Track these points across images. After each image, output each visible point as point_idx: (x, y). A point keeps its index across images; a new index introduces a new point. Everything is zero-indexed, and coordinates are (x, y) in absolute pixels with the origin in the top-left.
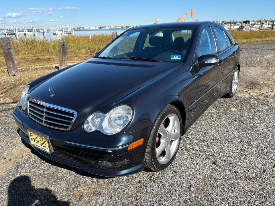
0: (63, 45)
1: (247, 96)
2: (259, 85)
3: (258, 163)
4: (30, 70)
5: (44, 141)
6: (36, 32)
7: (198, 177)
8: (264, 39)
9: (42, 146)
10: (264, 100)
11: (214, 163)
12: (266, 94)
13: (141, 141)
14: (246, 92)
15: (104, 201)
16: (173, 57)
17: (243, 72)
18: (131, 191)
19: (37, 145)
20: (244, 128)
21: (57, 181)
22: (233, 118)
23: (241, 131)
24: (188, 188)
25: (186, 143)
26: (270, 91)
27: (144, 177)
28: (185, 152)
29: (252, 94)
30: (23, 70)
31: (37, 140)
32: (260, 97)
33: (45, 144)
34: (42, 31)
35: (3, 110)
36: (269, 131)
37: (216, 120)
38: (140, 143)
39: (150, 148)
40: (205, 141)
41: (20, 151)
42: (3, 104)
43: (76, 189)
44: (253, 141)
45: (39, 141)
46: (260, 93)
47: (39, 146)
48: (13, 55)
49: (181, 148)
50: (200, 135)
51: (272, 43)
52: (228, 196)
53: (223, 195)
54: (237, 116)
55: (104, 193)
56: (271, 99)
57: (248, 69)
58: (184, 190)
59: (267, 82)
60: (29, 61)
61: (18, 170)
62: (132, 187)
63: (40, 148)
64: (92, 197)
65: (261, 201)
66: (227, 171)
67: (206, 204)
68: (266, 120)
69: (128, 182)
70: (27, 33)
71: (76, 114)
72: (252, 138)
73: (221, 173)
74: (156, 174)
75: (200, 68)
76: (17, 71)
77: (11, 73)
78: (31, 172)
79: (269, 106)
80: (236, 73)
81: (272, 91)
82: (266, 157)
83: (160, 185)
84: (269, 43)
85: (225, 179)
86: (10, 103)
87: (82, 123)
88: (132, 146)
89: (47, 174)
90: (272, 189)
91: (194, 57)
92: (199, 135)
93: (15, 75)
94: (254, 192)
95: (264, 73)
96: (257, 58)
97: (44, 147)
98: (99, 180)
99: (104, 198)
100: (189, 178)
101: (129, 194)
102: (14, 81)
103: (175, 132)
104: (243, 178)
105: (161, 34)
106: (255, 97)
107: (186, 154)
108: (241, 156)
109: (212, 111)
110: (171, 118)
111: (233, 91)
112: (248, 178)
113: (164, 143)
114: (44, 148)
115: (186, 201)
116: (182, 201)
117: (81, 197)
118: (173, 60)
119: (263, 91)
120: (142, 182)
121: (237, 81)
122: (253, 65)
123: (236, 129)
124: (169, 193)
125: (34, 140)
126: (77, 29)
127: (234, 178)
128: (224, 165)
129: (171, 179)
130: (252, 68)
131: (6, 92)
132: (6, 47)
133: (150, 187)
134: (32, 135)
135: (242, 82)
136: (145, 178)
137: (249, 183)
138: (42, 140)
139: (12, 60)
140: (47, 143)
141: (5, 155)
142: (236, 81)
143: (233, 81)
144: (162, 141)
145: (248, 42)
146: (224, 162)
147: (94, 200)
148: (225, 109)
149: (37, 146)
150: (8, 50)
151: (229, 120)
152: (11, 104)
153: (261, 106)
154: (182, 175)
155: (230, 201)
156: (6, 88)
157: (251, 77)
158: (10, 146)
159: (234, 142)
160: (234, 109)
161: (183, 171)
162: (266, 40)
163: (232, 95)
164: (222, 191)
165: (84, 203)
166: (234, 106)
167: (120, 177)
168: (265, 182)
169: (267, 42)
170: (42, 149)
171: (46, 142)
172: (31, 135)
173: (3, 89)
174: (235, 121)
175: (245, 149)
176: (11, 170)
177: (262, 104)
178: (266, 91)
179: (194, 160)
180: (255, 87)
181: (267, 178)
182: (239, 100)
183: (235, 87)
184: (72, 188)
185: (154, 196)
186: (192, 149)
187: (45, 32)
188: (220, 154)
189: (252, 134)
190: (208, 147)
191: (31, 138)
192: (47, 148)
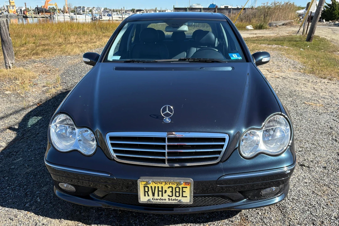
5: (183, 188)
9: (174, 197)
16: (232, 56)
19: (157, 199)
31: (162, 191)
33: (183, 192)
45: (169, 190)
47: (162, 200)
63: (167, 201)
71: (227, 138)
87: (236, 148)
97: (179, 197)
105: (186, 28)
125: (153, 193)
134: (152, 185)
138: (176, 187)
149: (159, 201)
170: (171, 201)
171: (187, 187)
172: (145, 187)
191: (145, 191)
192: (186, 197)
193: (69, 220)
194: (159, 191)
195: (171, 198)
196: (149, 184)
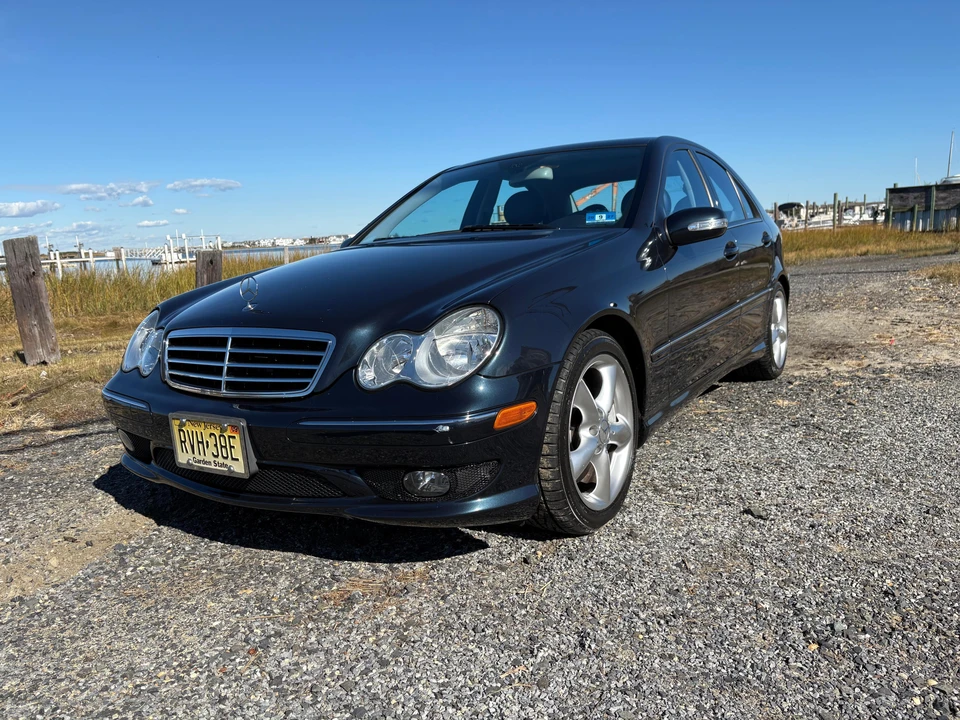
0: (211, 262)
1: (823, 373)
2: (852, 347)
3: (880, 505)
4: (92, 352)
5: (229, 437)
6: (91, 259)
7: (703, 541)
8: (852, 251)
9: (220, 460)
10: (875, 379)
11: (747, 511)
12: (879, 366)
13: (529, 409)
14: (816, 365)
15: (424, 605)
16: (593, 218)
17: (799, 323)
18: (502, 582)
19: (199, 462)
20: (825, 439)
21: (262, 577)
22: (786, 420)
23: (815, 446)
24: (678, 565)
25: (649, 478)
26: (890, 359)
27: (535, 553)
28: (650, 494)
29: (833, 369)
30: (70, 352)
31: (202, 443)
32: (860, 374)
33: (231, 447)
34: (111, 255)
35: (26, 446)
36: (902, 440)
37: (732, 427)
38: (527, 415)
39: (555, 441)
40: (710, 470)
41: (120, 523)
42: (23, 431)
43: (327, 588)
44: (857, 464)
45: (212, 441)
46: (859, 365)
47: (206, 463)
48: (44, 294)
49: (637, 487)
50: (692, 460)
51: (879, 260)
52: (800, 574)
53: (783, 572)
54: (798, 416)
55: (420, 591)
56: (896, 376)
57: (812, 316)
58: (665, 568)
59: (877, 342)
60: (85, 332)
61: (127, 561)
62: (503, 574)
63: (213, 467)
64: (384, 599)
65: (901, 580)
66: (788, 526)
67: (738, 593)
68: (887, 418)
69: (489, 564)
70: (59, 262)
71: (331, 342)
72: (850, 458)
73: (769, 530)
74: (572, 543)
75: (676, 249)
76: (54, 350)
77: (32, 357)
78: (170, 563)
79: (891, 390)
80: (779, 303)
81: (896, 360)
82: (900, 494)
83: (590, 563)
84: (870, 261)
85: (784, 541)
86: (47, 429)
87: (352, 368)
88: (506, 418)
89: (225, 565)
90: (930, 556)
91: (654, 219)
92: (688, 460)
93: (44, 363)
94: (879, 563)
95: (865, 322)
96: (836, 290)
97: (226, 458)
98: (395, 565)
99: (422, 599)
100: (677, 546)
101: (497, 588)
102: (48, 376)
103: (617, 420)
104: (838, 537)
105: (546, 173)
106: (847, 375)
107: (657, 499)
108: (824, 494)
109: (719, 411)
110: (606, 373)
111: (776, 358)
112: (853, 536)
113: (590, 440)
114: (226, 462)
115: (677, 590)
116: (662, 592)
117: (350, 601)
118: (594, 224)
119: (866, 362)
120: (533, 559)
121: (785, 330)
122: (826, 306)
123: (800, 442)
124: (621, 579)
125: (192, 447)
126: (233, 247)
127: (812, 537)
128: (776, 515)
129: (622, 550)
130: (826, 314)
131: (28, 400)
132: (21, 270)
133: (561, 569)
134: (188, 428)
135: (800, 344)
136: (540, 553)
137: (860, 546)
138: (220, 436)
139: (39, 312)
140: (237, 443)
141: (71, 533)
142: (783, 328)
143: (773, 326)
144: (585, 434)
145: (801, 260)
146: (773, 508)
147: (392, 605)
148: (757, 405)
149: (202, 465)
150: (27, 279)
151: (774, 427)
152: (50, 432)
153: (867, 391)
154: (652, 540)
155: (807, 584)
156: (24, 391)
157: (826, 333)
158: (82, 515)
159: (798, 467)
160: (786, 402)
161: (655, 533)
162: (859, 252)
163: (774, 369)
164: (782, 565)
165: (362, 612)
166: (784, 397)
167: (461, 557)
168: (906, 543)
169: (864, 257)
170: (217, 468)
171: (234, 437)
172: (180, 430)
173: (16, 394)
174: (795, 426)
175: (833, 480)
176: (101, 563)
177: (869, 388)
178: (876, 359)
179: (683, 509)
180: (842, 354)
181: (912, 535)
182: (797, 383)
183: (779, 348)
184: (315, 588)
185: (578, 587)
186: (673, 486)
187: (124, 257)
188: (759, 494)
189: (851, 450)
190: (720, 481)
191: (182, 442)
192: (237, 460)
193: (143, 514)
194: (199, 442)
195: (216, 459)
196: (184, 425)
